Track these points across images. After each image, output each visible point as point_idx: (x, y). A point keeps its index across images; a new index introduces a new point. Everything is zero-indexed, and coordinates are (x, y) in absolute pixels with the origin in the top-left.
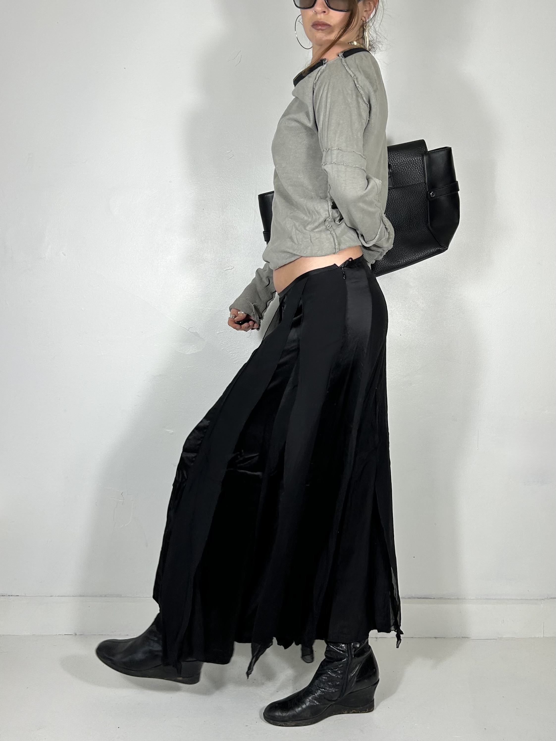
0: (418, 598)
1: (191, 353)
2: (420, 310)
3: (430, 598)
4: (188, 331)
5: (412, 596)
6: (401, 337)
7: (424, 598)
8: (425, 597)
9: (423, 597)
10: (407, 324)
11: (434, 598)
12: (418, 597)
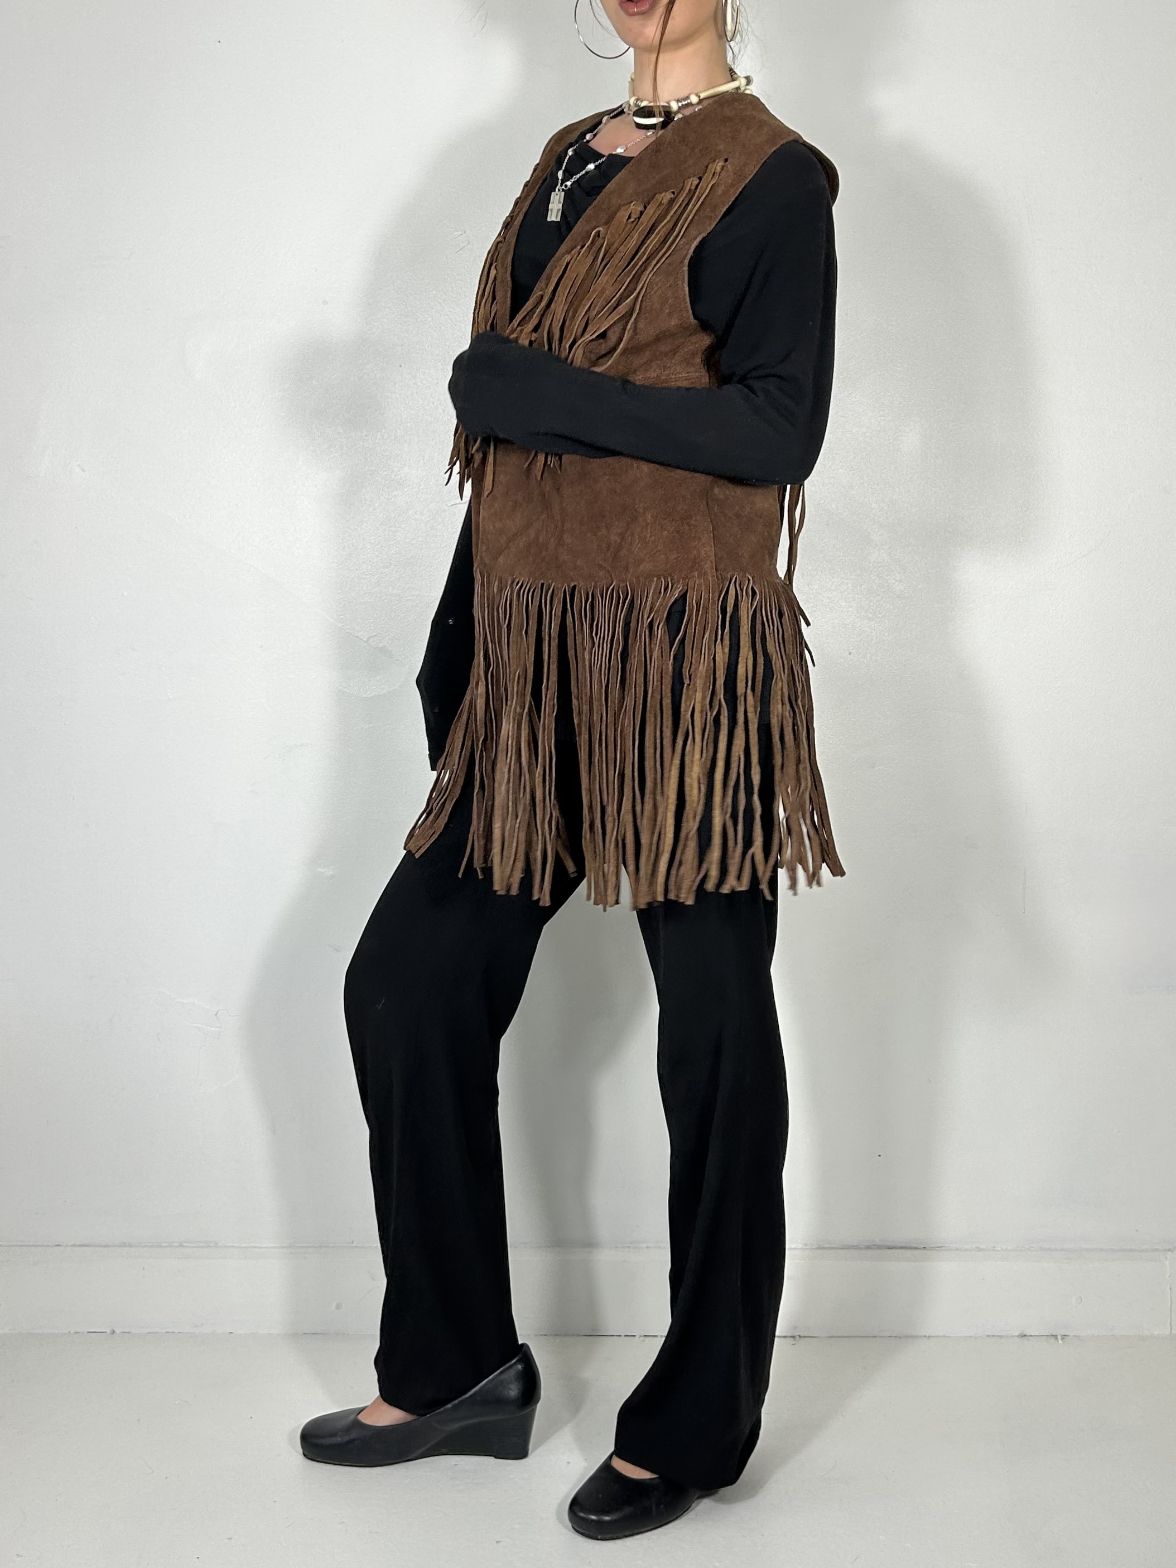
0: (889, 1248)
1: (373, 694)
2: (895, 596)
3: (915, 1248)
4: (366, 644)
5: (875, 1243)
6: (851, 657)
7: (901, 1248)
8: (904, 1245)
9: (900, 1245)
10: (865, 629)
11: (924, 1248)
12: (887, 1246)
